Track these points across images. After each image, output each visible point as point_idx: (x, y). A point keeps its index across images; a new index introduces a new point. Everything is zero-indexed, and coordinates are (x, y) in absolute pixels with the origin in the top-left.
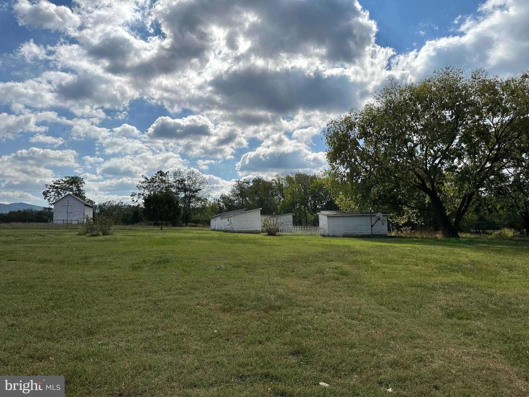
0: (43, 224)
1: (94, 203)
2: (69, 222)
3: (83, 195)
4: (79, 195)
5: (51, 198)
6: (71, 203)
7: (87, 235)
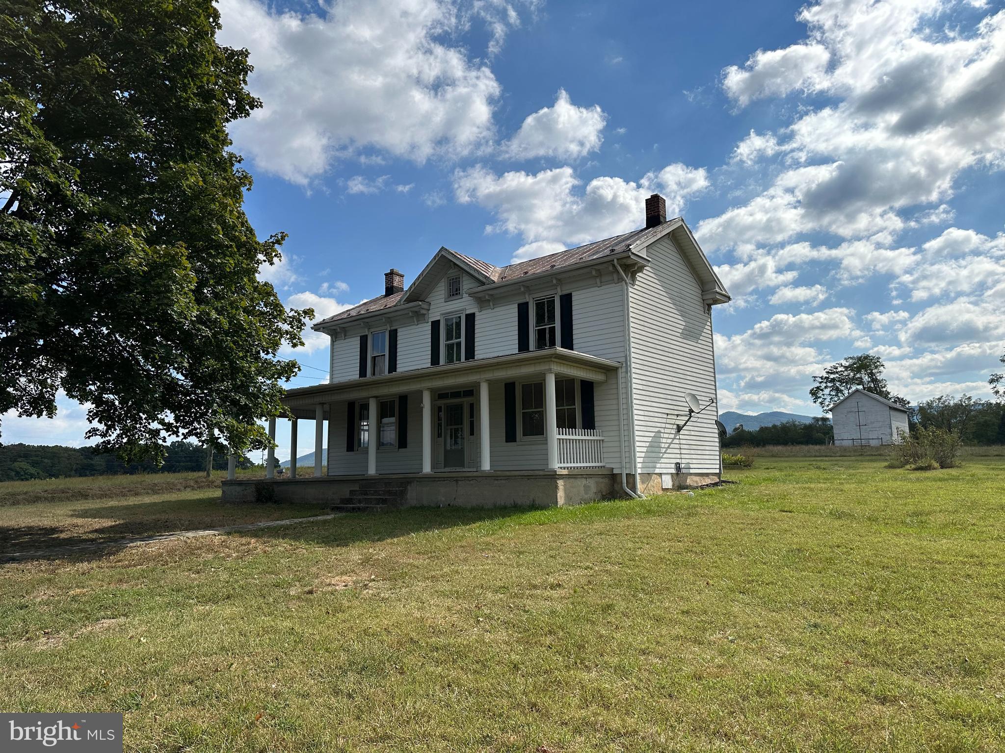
0: (817, 447)
1: (909, 403)
2: (863, 442)
3: (884, 389)
4: (876, 389)
5: (825, 399)
6: (862, 406)
7: (908, 467)
